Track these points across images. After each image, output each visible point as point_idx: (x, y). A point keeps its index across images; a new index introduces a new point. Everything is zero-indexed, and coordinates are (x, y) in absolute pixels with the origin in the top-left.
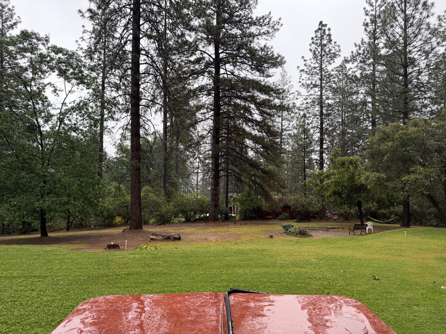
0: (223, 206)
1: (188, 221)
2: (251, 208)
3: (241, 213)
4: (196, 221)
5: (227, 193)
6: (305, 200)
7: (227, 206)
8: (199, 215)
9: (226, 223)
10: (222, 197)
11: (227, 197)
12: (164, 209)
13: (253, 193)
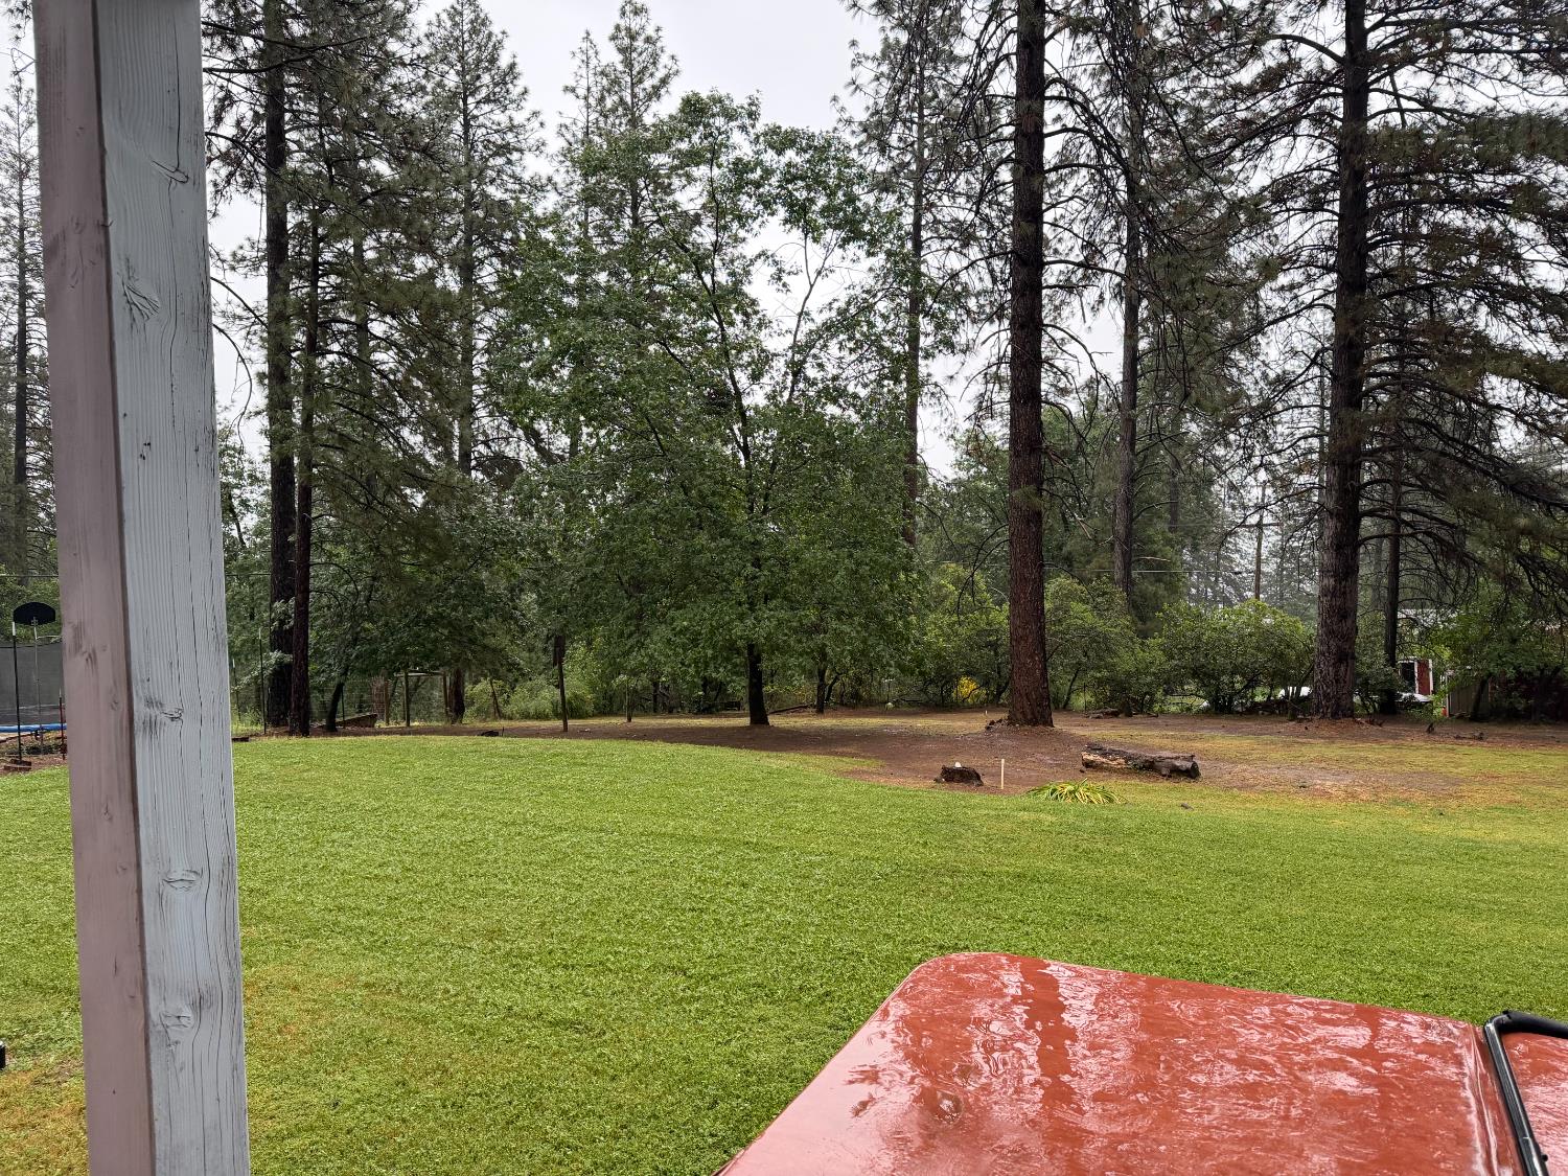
0: (1372, 659)
1: (1222, 708)
2: (1511, 673)
3: (1457, 690)
4: (1253, 711)
5: (1393, 606)
7: (1392, 661)
8: (1267, 690)
9: (1388, 728)
10: (1368, 619)
11: (1393, 620)
12: (1126, 661)
13: (1520, 607)
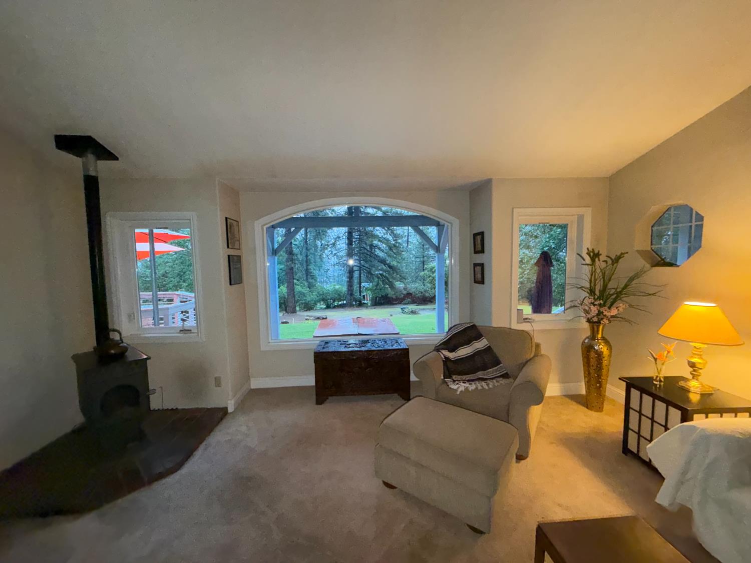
0: (357, 295)
1: (328, 307)
2: (380, 296)
3: (372, 300)
4: (335, 307)
5: (360, 283)
6: (423, 288)
7: (360, 295)
8: (337, 303)
9: (360, 308)
10: (356, 287)
11: (360, 287)
12: (308, 298)
13: (381, 283)
